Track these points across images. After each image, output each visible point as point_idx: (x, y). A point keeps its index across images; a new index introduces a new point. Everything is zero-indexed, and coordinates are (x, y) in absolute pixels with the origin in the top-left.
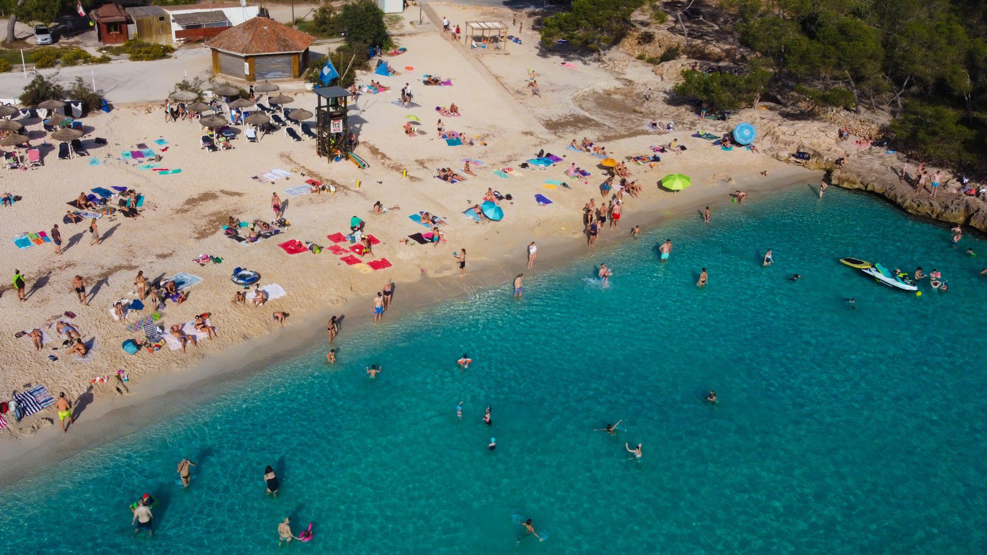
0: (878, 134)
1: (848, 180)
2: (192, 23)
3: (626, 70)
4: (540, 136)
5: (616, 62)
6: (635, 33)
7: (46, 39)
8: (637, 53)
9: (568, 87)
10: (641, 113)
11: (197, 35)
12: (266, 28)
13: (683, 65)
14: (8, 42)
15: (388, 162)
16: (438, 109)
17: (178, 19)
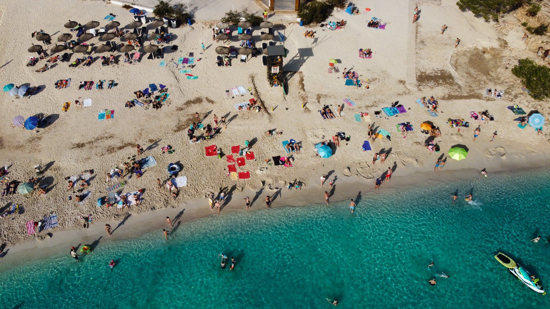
3: (509, 33)
4: (409, 87)
5: (506, 24)
8: (523, 21)
10: (491, 76)
13: (543, 42)
15: (302, 92)
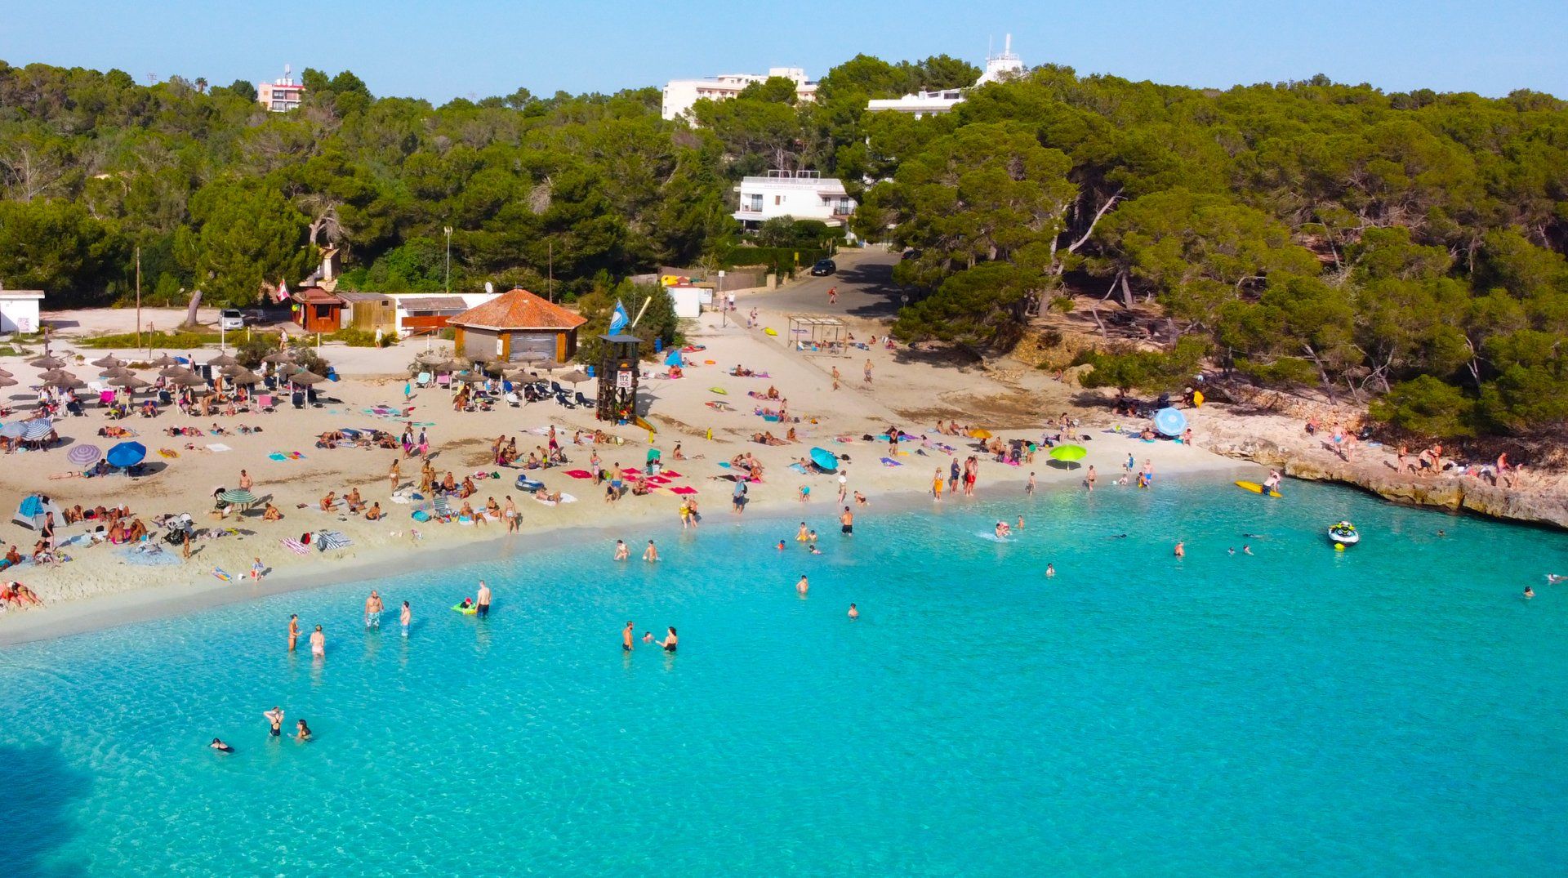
0: (1358, 426)
1: (1307, 469)
2: (424, 309)
3: (1021, 381)
5: (1006, 371)
6: (1033, 335)
7: (236, 323)
8: (1037, 362)
9: (934, 388)
10: (1036, 414)
11: (430, 324)
12: (526, 301)
14: (188, 325)
15: (686, 429)
16: (751, 394)
17: (405, 304)
